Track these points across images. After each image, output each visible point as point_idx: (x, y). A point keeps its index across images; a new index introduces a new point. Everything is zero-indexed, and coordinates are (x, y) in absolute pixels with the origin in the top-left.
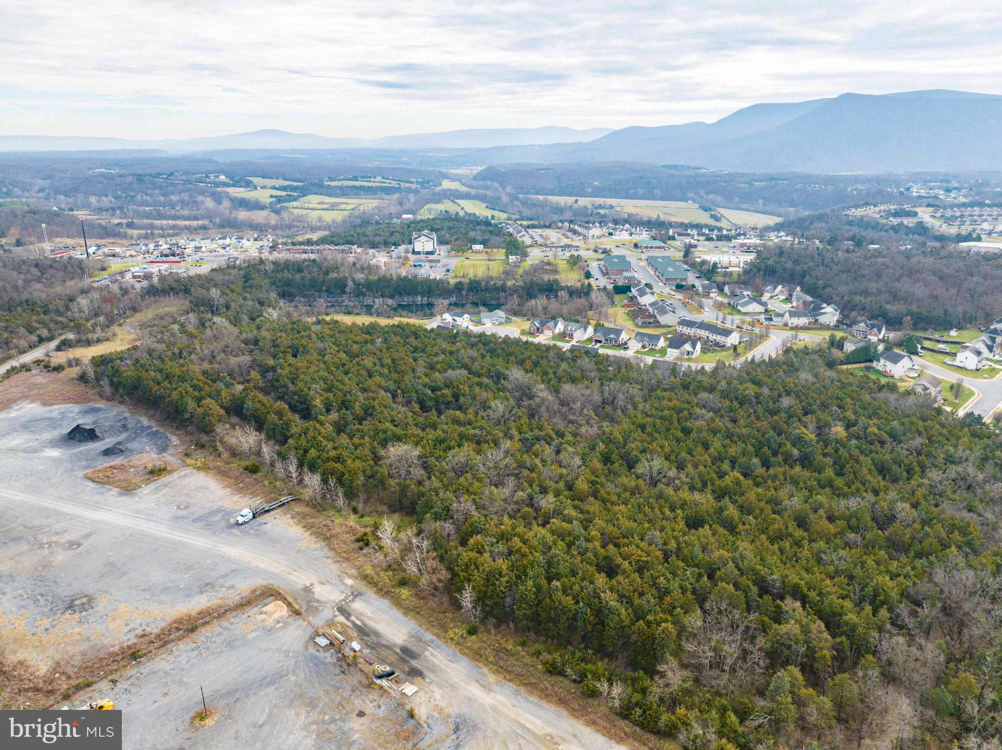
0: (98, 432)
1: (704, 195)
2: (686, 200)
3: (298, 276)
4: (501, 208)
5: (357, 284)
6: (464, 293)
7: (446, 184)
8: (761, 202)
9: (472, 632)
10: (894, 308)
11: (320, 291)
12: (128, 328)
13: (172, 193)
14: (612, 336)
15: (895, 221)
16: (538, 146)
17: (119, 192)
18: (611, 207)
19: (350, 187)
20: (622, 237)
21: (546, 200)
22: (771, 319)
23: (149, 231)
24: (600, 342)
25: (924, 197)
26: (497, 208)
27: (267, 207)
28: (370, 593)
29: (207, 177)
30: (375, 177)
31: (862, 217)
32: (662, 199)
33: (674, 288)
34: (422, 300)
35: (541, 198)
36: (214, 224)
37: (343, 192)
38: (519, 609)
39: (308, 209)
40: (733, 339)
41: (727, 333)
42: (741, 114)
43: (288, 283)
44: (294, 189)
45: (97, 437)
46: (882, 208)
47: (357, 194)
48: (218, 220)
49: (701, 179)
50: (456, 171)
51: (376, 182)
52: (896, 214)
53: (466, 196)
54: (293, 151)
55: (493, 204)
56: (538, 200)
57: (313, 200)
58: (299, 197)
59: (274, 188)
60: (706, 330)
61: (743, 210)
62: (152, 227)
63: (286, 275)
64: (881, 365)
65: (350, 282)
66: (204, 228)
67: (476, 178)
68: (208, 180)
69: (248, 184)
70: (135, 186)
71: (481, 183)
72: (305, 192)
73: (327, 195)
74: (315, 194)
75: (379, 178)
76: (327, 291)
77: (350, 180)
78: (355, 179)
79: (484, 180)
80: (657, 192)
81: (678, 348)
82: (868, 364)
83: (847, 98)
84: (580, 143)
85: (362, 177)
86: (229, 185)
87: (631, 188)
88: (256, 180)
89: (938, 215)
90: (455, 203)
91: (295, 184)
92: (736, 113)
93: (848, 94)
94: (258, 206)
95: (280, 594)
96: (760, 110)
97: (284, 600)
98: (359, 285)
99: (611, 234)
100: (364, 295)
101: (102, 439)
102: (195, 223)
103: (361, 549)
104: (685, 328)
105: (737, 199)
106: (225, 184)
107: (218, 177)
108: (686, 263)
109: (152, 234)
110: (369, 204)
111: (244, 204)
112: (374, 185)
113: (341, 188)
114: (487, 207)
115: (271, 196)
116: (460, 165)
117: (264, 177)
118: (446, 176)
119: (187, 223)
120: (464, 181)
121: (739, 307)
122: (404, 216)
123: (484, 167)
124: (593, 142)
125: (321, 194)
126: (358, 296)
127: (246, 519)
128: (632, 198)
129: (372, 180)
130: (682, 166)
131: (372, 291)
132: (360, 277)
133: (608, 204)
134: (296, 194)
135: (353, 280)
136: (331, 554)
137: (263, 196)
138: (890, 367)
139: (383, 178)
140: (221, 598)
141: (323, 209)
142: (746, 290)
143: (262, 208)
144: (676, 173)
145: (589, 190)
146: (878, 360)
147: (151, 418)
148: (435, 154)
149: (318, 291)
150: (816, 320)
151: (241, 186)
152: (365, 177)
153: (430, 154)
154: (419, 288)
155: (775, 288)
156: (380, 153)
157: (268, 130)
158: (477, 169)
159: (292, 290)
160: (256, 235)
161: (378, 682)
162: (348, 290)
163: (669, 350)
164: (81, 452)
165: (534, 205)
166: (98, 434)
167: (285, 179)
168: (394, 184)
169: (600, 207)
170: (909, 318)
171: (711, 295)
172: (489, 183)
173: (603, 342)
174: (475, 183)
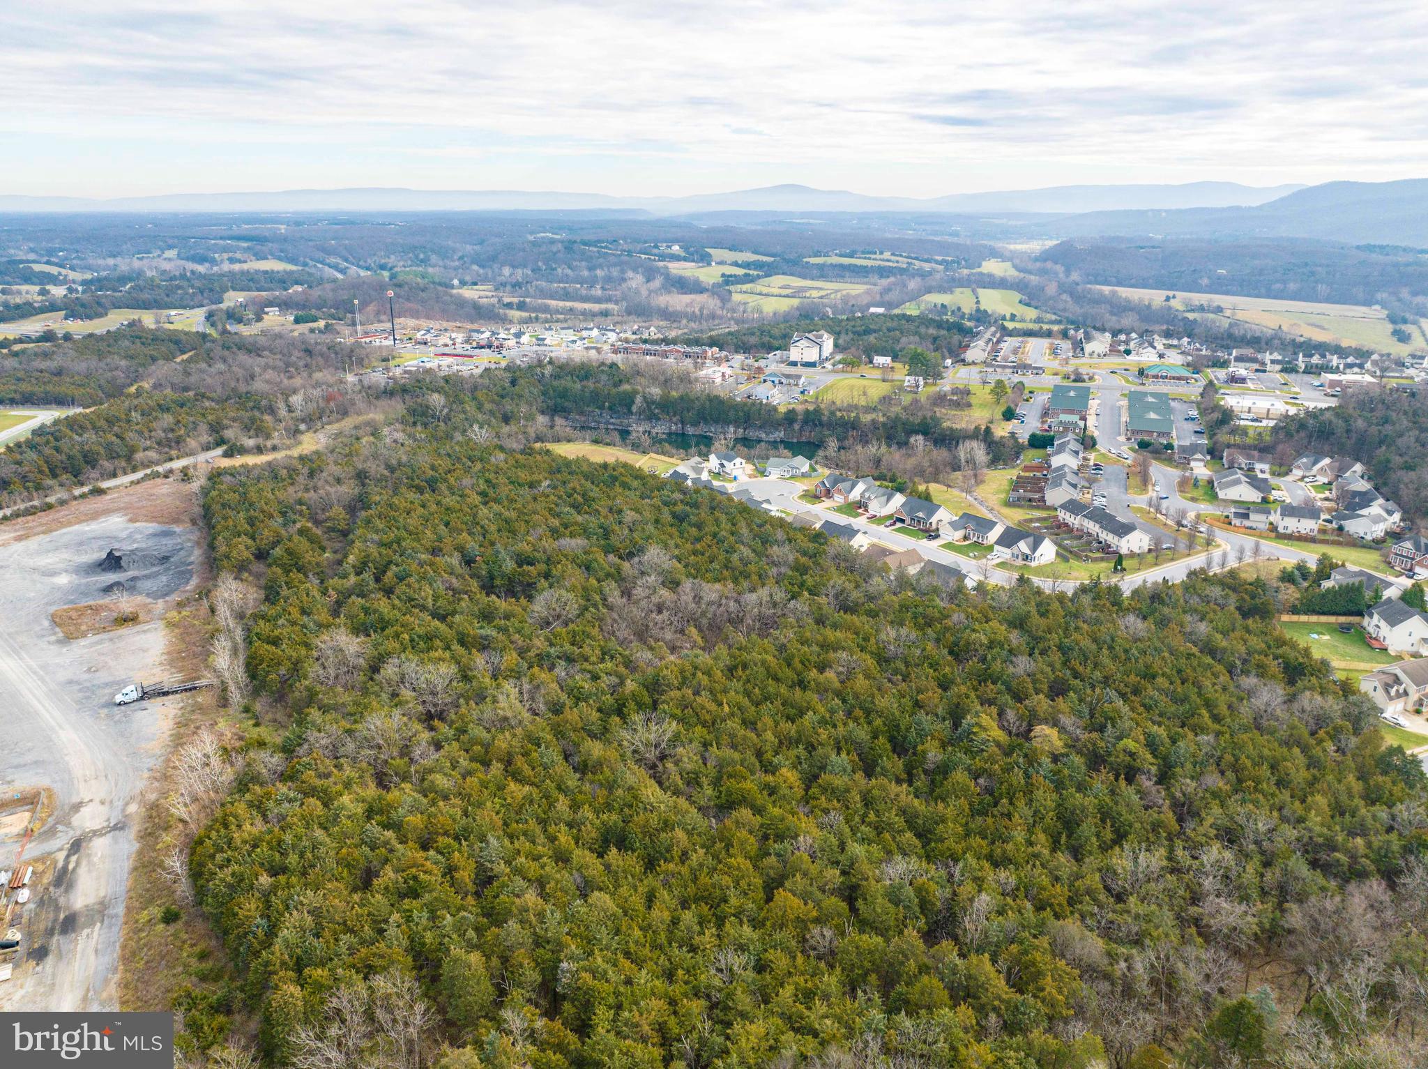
2: (1370, 304)
5: (649, 402)
6: (797, 427)
7: (988, 266)
11: (601, 408)
13: (601, 267)
14: (920, 515)
16: (1166, 211)
17: (540, 264)
18: (1219, 310)
20: (1143, 358)
22: (1246, 516)
23: (533, 315)
24: (903, 521)
26: (1033, 303)
29: (656, 247)
30: (881, 253)
32: (1328, 300)
33: (1136, 447)
34: (735, 432)
35: (1106, 289)
39: (760, 294)
40: (1136, 542)
41: (1124, 530)
43: (564, 394)
44: (760, 266)
50: (1019, 247)
51: (877, 260)
54: (804, 215)
55: (1032, 296)
56: (1101, 293)
57: (776, 282)
58: (759, 277)
59: (736, 264)
60: (1096, 521)
62: (546, 309)
63: (567, 382)
65: (640, 399)
66: (605, 314)
67: (1039, 256)
68: (656, 251)
69: (703, 259)
70: (560, 255)
71: (1039, 264)
72: (771, 271)
73: (800, 276)
74: (784, 274)
75: (887, 255)
76: (610, 408)
77: (843, 255)
78: (852, 254)
79: (1048, 260)
80: (1322, 288)
81: (1009, 546)
84: (1238, 208)
85: (863, 253)
87: (1277, 281)
88: (717, 253)
91: (767, 259)
98: (653, 402)
99: (1128, 352)
101: (120, 571)
102: (596, 307)
104: (1068, 514)
106: (676, 258)
107: (670, 247)
108: (1198, 406)
109: (537, 318)
110: (850, 291)
114: (1020, 302)
115: (722, 275)
117: (731, 248)
118: (994, 254)
119: (587, 306)
120: (1016, 262)
121: (1218, 489)
122: (873, 310)
124: (1260, 208)
125: (792, 274)
126: (649, 419)
127: (126, 699)
128: (1275, 298)
129: (878, 256)
131: (668, 414)
132: (654, 391)
133: (1215, 304)
134: (757, 274)
135: (644, 395)
137: (713, 274)
139: (893, 254)
141: (781, 296)
142: (1261, 460)
143: (693, 290)
145: (1205, 281)
148: (1004, 221)
149: (599, 408)
150: (1338, 527)
151: (691, 261)
152: (868, 253)
153: (996, 221)
154: (732, 414)
155: (1316, 464)
159: (566, 404)
160: (636, 327)
162: (634, 409)
163: (996, 547)
167: (755, 252)
168: (904, 263)
169: (1201, 309)
171: (1193, 464)
172: (1049, 265)
173: (908, 521)
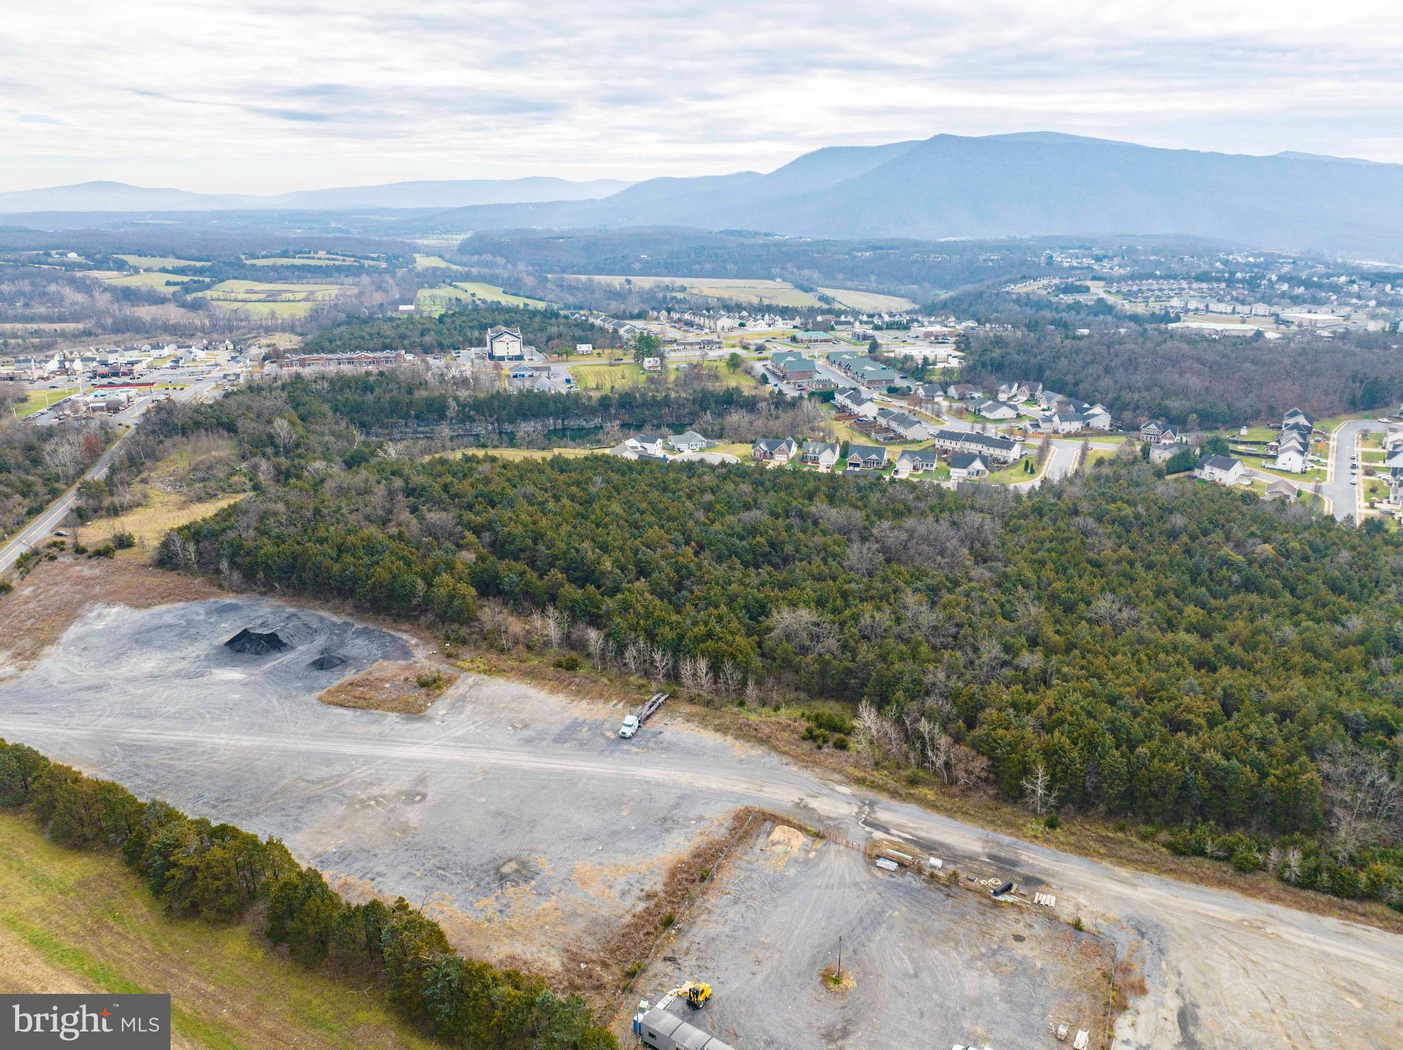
0: (282, 636)
1: (795, 270)
2: (772, 278)
3: (370, 397)
4: (528, 293)
5: (462, 405)
6: (613, 411)
7: (422, 262)
8: (873, 278)
9: (1052, 825)
10: (1175, 404)
11: (406, 417)
12: (159, 485)
14: (874, 457)
15: (1068, 299)
18: (683, 289)
19: (287, 267)
20: (758, 329)
21: (591, 281)
24: (858, 465)
25: (1077, 268)
27: (169, 300)
28: (884, 799)
29: (47, 254)
30: (316, 252)
31: (1028, 295)
33: (885, 392)
35: (583, 278)
36: (104, 328)
37: (279, 274)
38: (1110, 787)
39: (235, 300)
40: (1015, 452)
41: (1007, 445)
42: (805, 159)
44: (201, 271)
45: (285, 645)
46: (1045, 282)
47: (300, 278)
48: (109, 321)
49: (785, 249)
50: (426, 242)
51: (321, 258)
52: (1068, 289)
53: (467, 278)
54: (155, 215)
55: (513, 287)
56: (580, 281)
57: (237, 287)
58: (214, 283)
59: (166, 270)
60: (970, 442)
61: (850, 289)
63: (353, 396)
64: (1208, 473)
65: (453, 404)
67: (463, 249)
68: (50, 260)
69: (121, 266)
71: (476, 258)
72: (219, 276)
73: (255, 279)
74: (235, 278)
75: (322, 254)
76: (417, 417)
77: (280, 256)
78: (285, 254)
79: (480, 254)
80: (731, 267)
81: (965, 467)
82: (1188, 473)
83: (941, 140)
84: (592, 201)
85: (297, 252)
86: (90, 269)
87: (693, 262)
88: (132, 259)
89: (1114, 290)
90: (455, 287)
91: (198, 264)
92: (798, 159)
93: (941, 135)
94: (155, 299)
95: (775, 817)
96: (829, 154)
97: (788, 823)
98: (464, 406)
99: (742, 325)
100: (472, 420)
101: (293, 648)
102: (69, 327)
103: (819, 748)
104: (947, 442)
105: (841, 276)
106: (82, 266)
107: (65, 254)
108: (875, 359)
110: (327, 292)
111: (129, 295)
112: (318, 263)
113: (273, 268)
114: (505, 292)
115: (168, 283)
116: (425, 233)
117: (140, 254)
118: (414, 249)
120: (447, 256)
121: (984, 413)
122: (401, 308)
123: (470, 234)
124: (608, 200)
125: (246, 278)
126: (463, 421)
127: (633, 730)
129: (314, 256)
130: (748, 232)
131: (483, 414)
132: (463, 394)
133: (676, 285)
134: (207, 280)
135: (456, 399)
136: (785, 759)
137: (157, 282)
138: (1219, 475)
139: (328, 253)
140: (701, 834)
141: (259, 301)
142: (976, 391)
143: (161, 300)
144: (747, 241)
145: (637, 266)
146: (1202, 467)
147: (336, 610)
148: (379, 217)
149: (403, 418)
150: (1088, 425)
151: (109, 269)
152: (301, 252)
153: (373, 218)
154: (552, 406)
155: (1011, 388)
156: (295, 217)
157: (99, 183)
158: (457, 239)
161: (1000, 898)
162: (451, 413)
163: (953, 470)
164: (274, 667)
165: (571, 289)
166: (285, 641)
167: (177, 257)
168: (349, 261)
169: (668, 288)
170: (1195, 416)
171: (936, 399)
172: (487, 257)
173: (862, 465)
174: (466, 258)
